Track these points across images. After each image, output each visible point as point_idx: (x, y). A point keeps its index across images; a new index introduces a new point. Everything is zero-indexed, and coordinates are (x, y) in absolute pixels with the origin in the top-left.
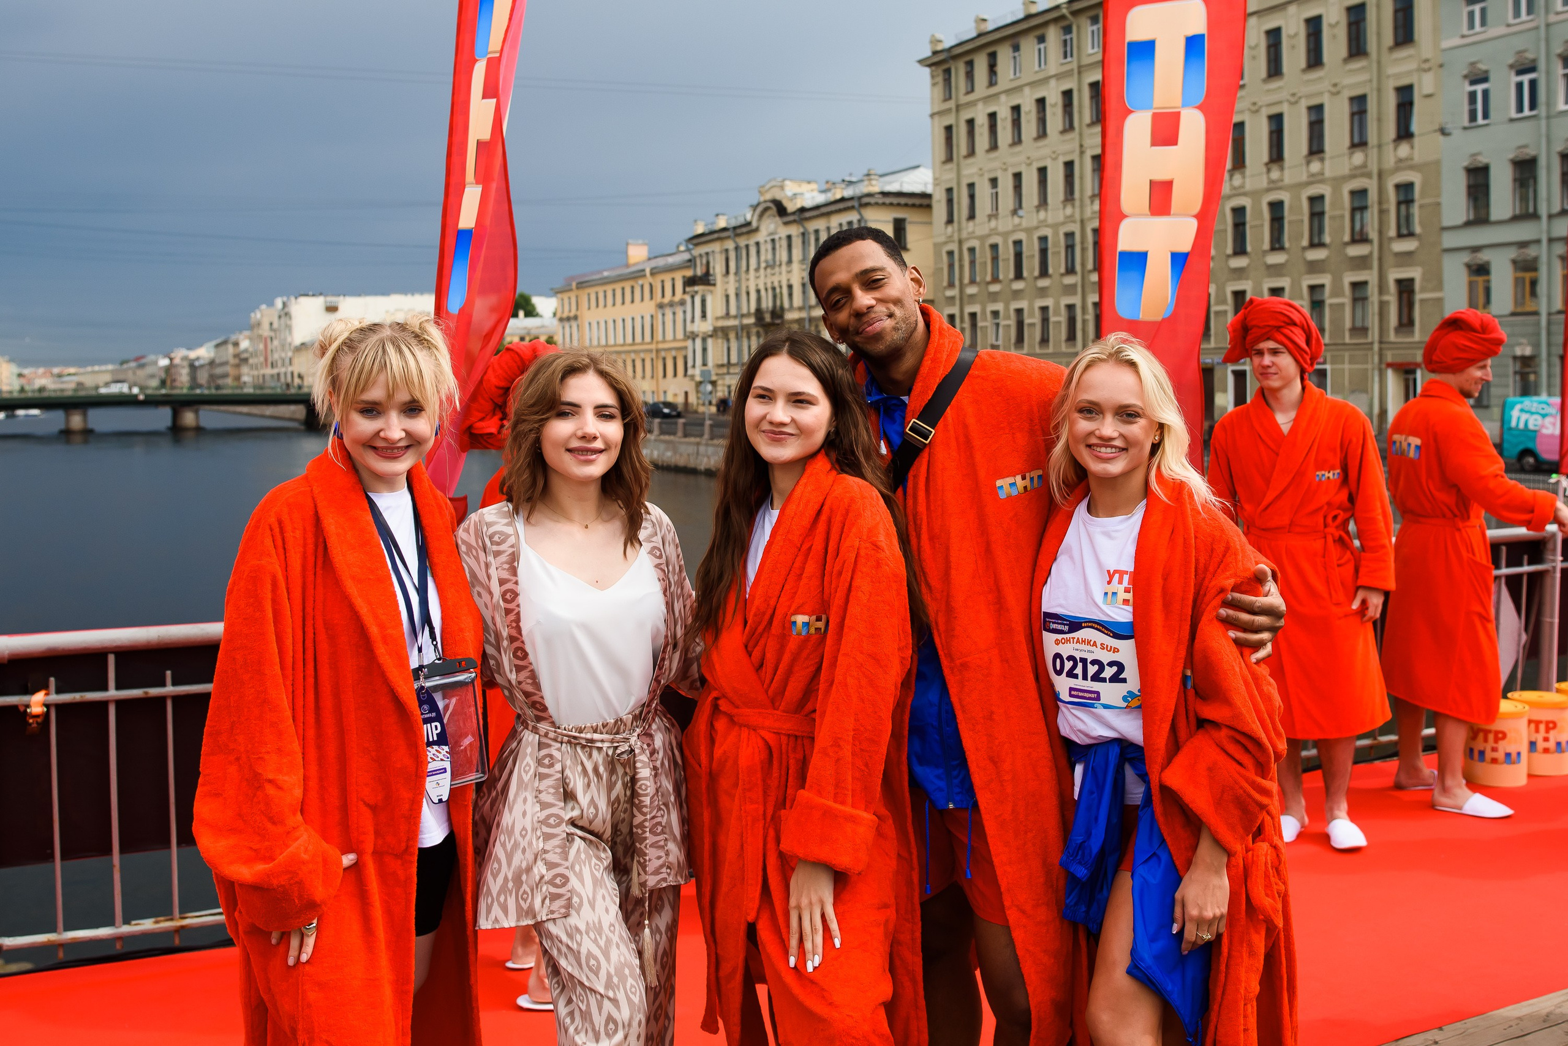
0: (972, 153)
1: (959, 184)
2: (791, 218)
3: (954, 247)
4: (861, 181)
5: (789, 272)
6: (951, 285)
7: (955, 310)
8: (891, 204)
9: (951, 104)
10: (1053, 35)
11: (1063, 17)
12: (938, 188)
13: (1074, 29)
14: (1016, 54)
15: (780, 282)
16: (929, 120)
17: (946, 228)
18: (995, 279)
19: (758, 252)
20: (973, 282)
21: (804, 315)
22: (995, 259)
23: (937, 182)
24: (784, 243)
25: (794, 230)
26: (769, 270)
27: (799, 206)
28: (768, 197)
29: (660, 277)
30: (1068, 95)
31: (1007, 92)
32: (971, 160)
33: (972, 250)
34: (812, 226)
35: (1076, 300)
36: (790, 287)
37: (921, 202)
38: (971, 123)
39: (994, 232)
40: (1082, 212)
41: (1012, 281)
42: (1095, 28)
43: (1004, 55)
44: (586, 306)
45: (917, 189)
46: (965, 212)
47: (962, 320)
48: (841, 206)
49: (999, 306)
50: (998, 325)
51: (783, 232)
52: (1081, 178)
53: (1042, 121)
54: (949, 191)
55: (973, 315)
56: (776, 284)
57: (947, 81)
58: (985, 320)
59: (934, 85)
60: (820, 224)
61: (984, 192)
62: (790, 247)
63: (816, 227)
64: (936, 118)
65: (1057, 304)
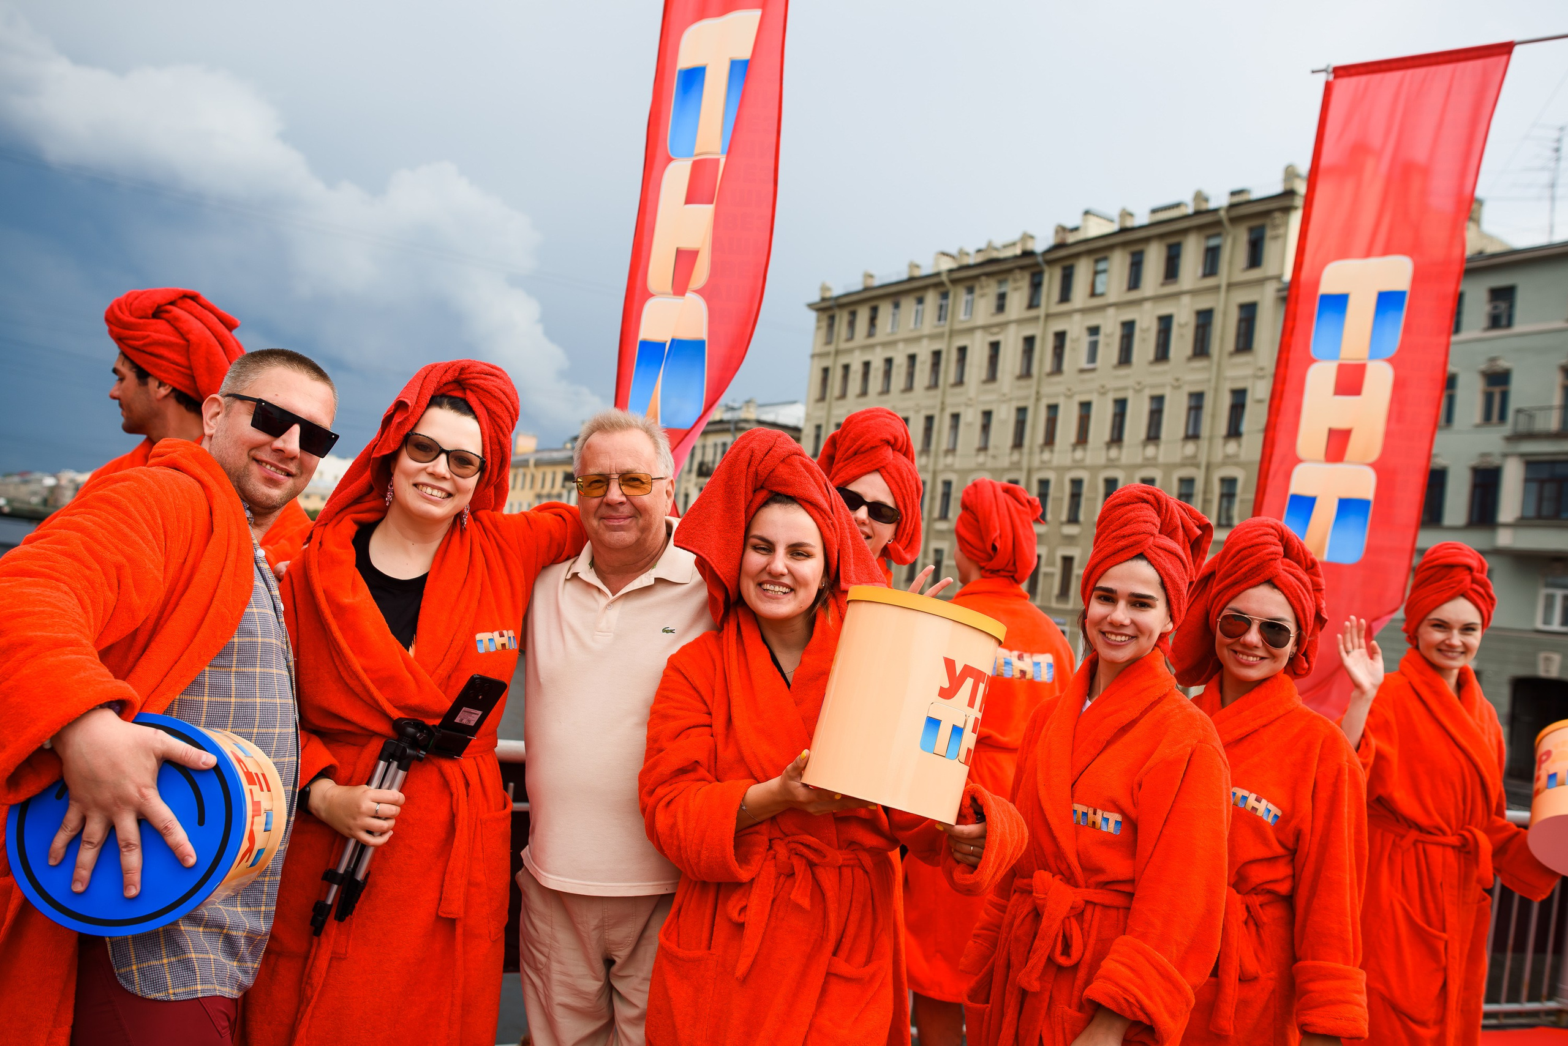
0: (843, 395)
1: (828, 422)
4: (740, 408)
9: (831, 348)
10: (932, 299)
11: (941, 284)
12: (809, 424)
13: (951, 296)
14: (896, 311)
16: (808, 360)
23: (808, 417)
29: (542, 469)
30: (937, 354)
31: (885, 345)
32: (841, 402)
38: (846, 368)
40: (936, 463)
42: (969, 297)
43: (885, 310)
45: (790, 421)
48: (720, 427)
52: (939, 432)
53: (911, 375)
54: (818, 427)
57: (831, 326)
59: (818, 328)
64: (816, 360)
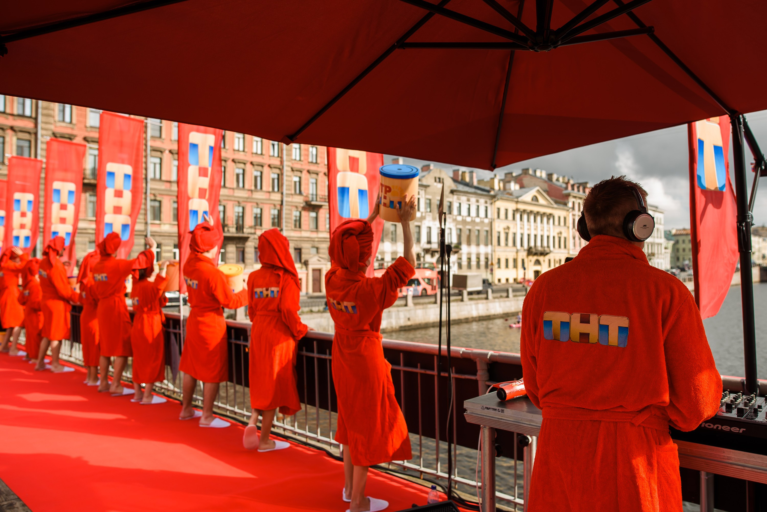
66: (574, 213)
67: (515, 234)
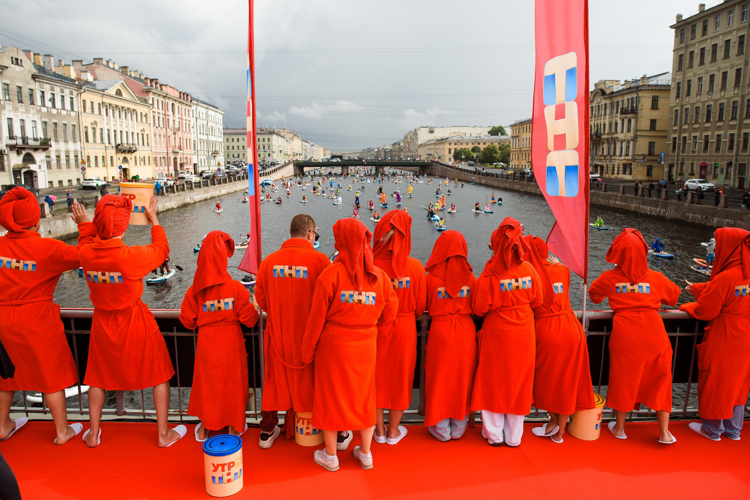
0: (691, 66)
1: (683, 80)
2: (607, 96)
3: (678, 108)
4: (639, 80)
5: (604, 119)
6: (675, 124)
7: (676, 135)
8: (652, 90)
9: (684, 45)
10: (738, 9)
12: (674, 82)
14: (717, 20)
15: (600, 123)
16: (672, 53)
17: (676, 100)
18: (696, 122)
19: (592, 111)
20: (686, 123)
21: (610, 136)
22: (697, 113)
23: (673, 80)
24: (603, 106)
25: (608, 102)
26: (596, 118)
27: (611, 91)
28: (599, 87)
30: (742, 38)
31: (711, 38)
32: (690, 70)
33: (687, 110)
34: (615, 100)
35: (735, 132)
36: (604, 125)
37: (666, 89)
38: (692, 53)
39: (699, 101)
40: (743, 92)
41: (705, 123)
43: (711, 21)
44: (522, 132)
46: (685, 93)
47: (679, 139)
48: (629, 91)
49: (697, 134)
50: (696, 142)
51: (603, 102)
52: (745, 76)
53: (727, 50)
54: (679, 84)
55: (685, 138)
56: (599, 124)
57: (683, 34)
58: (690, 140)
59: (676, 37)
60: (620, 99)
61: (695, 84)
62: (605, 108)
63: (618, 100)
64: (676, 52)
65: (726, 133)
66: (154, 111)
67: (102, 129)
